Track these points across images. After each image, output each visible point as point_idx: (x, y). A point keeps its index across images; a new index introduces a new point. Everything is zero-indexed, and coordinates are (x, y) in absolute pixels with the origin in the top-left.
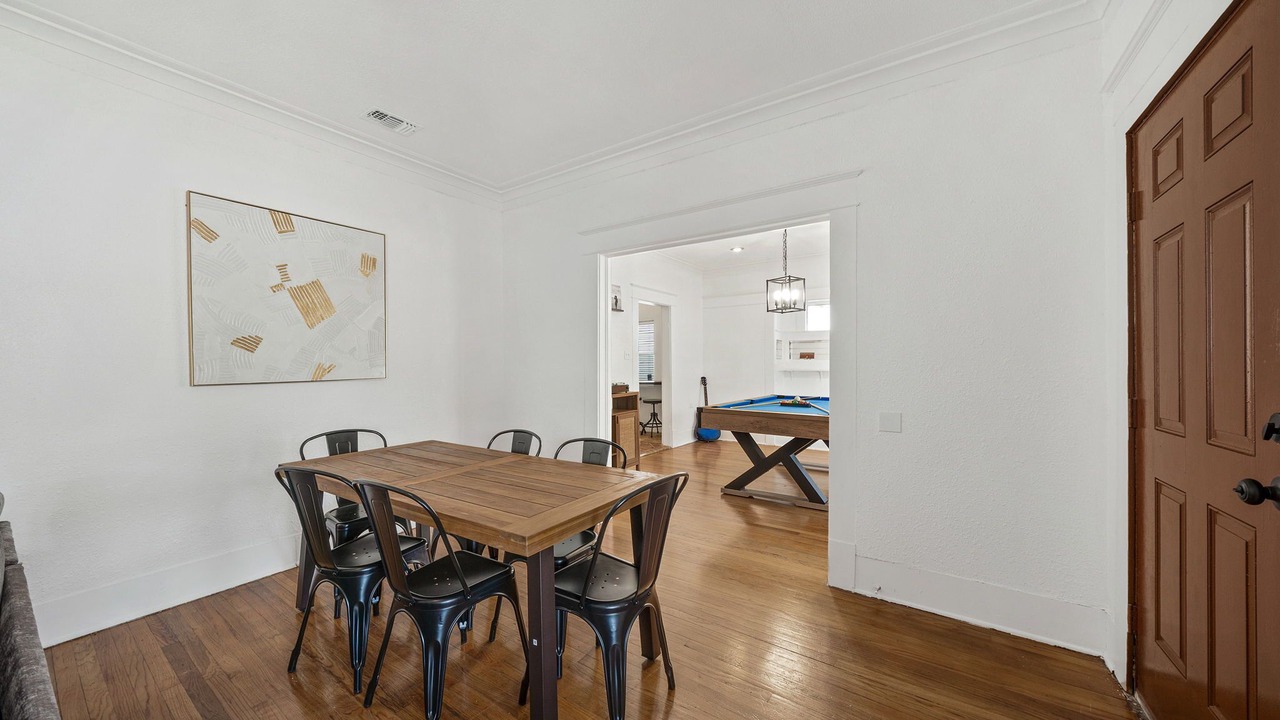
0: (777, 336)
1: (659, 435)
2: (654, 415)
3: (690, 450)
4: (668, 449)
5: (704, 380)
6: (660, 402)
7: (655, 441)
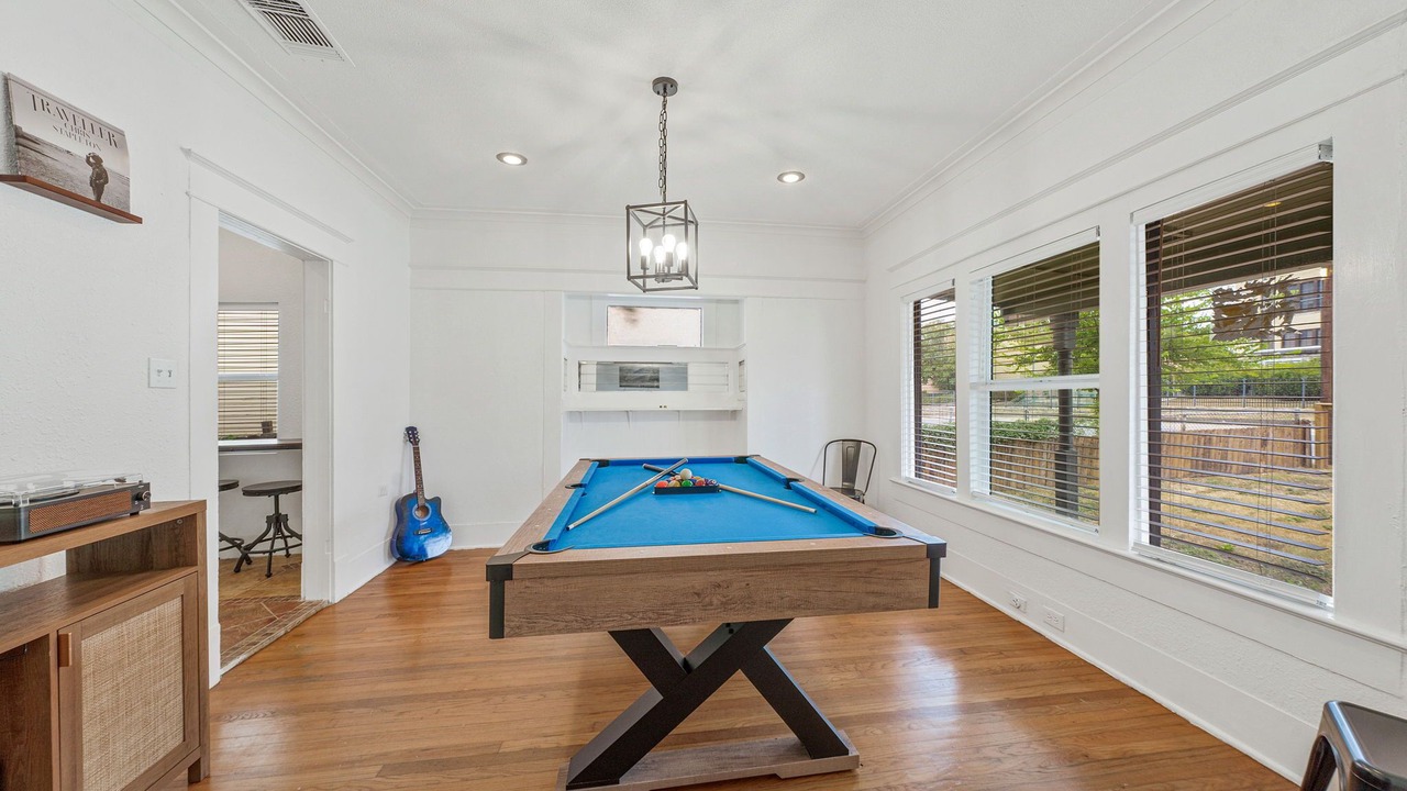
0: (564, 355)
1: (294, 566)
2: (277, 521)
3: (381, 602)
4: (323, 610)
5: (412, 434)
6: (298, 488)
7: (280, 591)
